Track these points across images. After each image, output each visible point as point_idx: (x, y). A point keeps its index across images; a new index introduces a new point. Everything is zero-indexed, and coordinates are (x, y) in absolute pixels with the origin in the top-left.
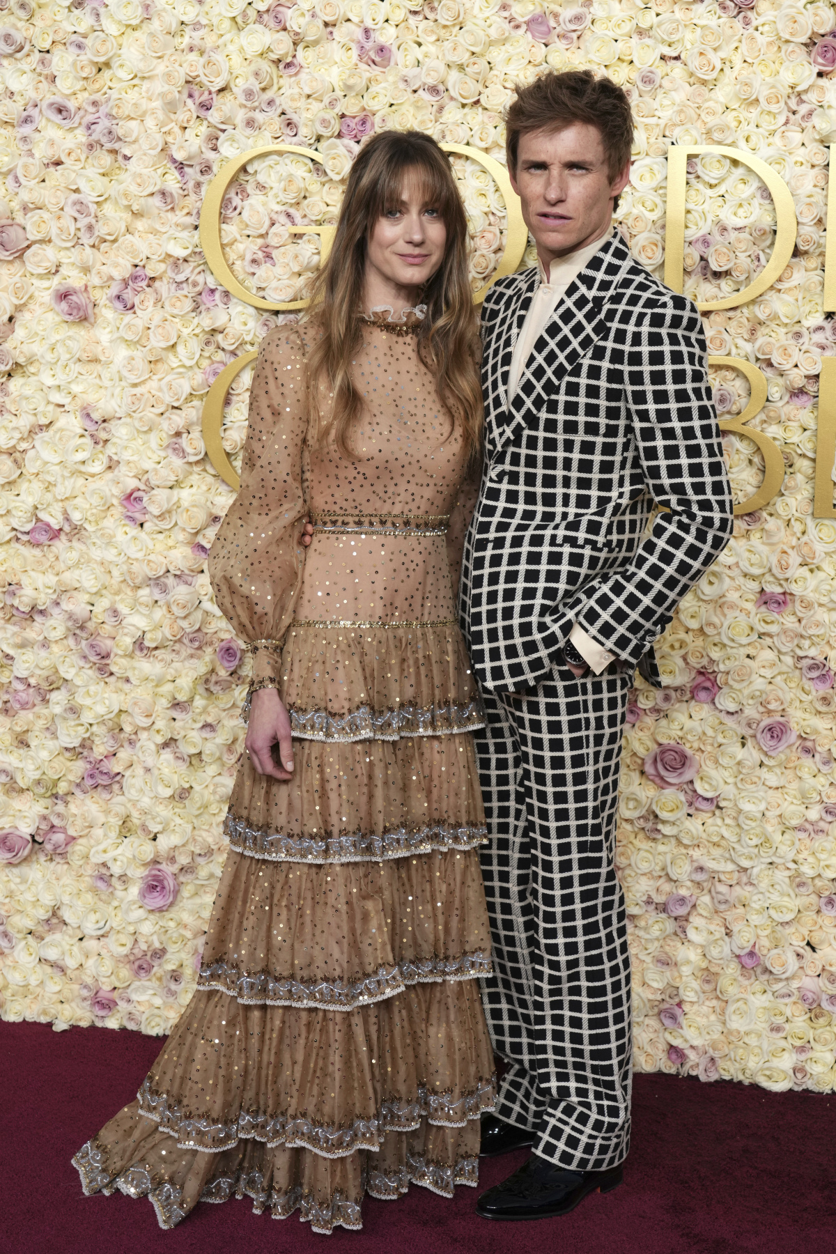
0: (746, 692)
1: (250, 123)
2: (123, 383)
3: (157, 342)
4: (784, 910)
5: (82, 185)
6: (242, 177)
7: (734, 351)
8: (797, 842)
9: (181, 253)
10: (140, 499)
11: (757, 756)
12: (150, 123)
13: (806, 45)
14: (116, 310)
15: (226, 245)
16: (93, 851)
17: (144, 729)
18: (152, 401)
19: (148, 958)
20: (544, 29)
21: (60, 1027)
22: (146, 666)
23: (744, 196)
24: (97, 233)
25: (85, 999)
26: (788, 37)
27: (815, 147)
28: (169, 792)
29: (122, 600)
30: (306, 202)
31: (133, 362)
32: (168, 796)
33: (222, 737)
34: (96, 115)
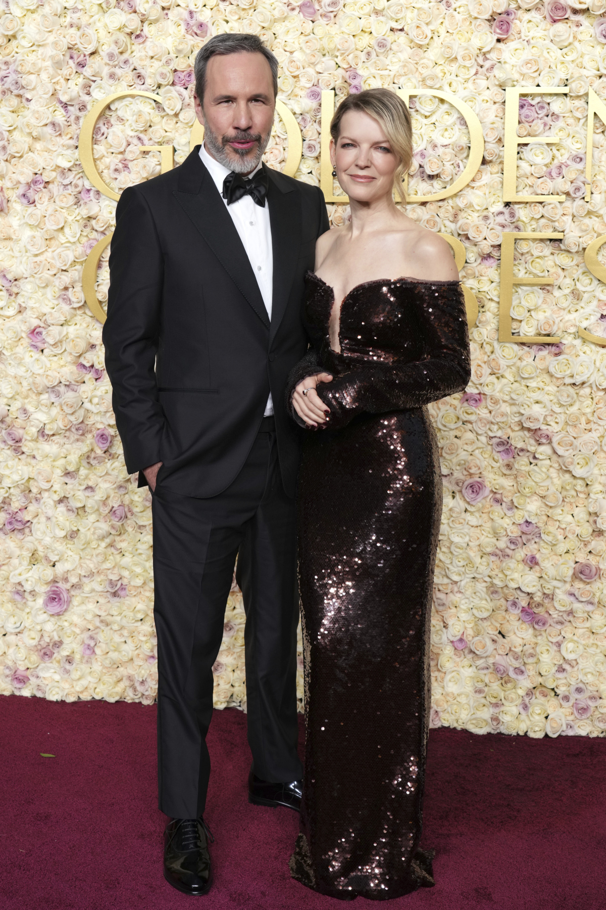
0: (455, 461)
1: (112, 76)
2: (28, 254)
3: (51, 226)
4: (483, 610)
6: (108, 113)
7: (443, 229)
8: (491, 563)
9: (67, 165)
10: (40, 333)
11: (463, 505)
12: (44, 76)
13: (489, 20)
14: (22, 204)
15: (97, 159)
16: (12, 574)
17: (46, 490)
18: (48, 266)
19: (50, 647)
20: (311, 10)
22: (48, 448)
23: (448, 123)
24: (8, 152)
25: (7, 676)
26: (476, 15)
27: (496, 90)
28: (63, 534)
29: (30, 402)
30: (151, 129)
31: (35, 240)
32: (62, 536)
33: (99, 496)
34: (8, 71)
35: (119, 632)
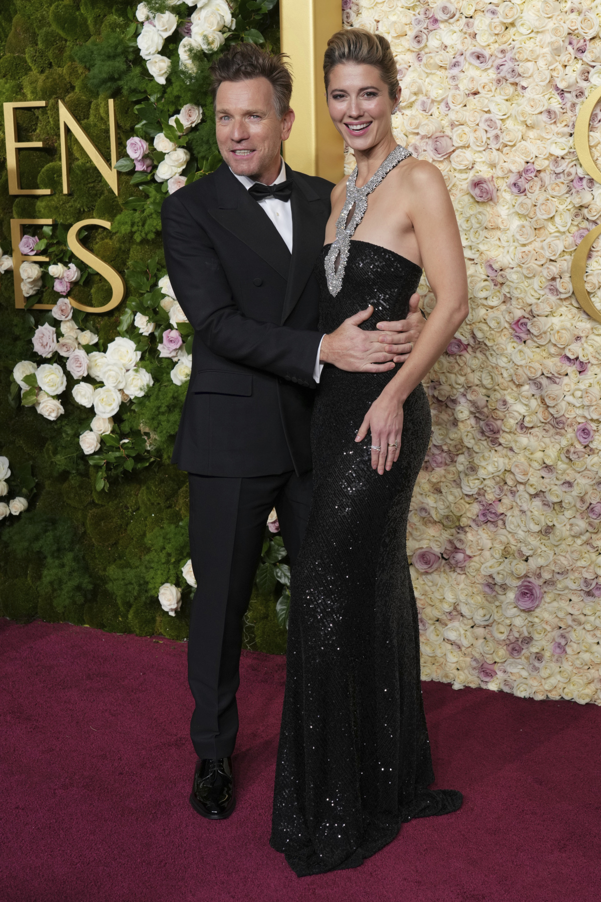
2: (516, 244)
3: (542, 215)
5: (492, 107)
9: (561, 153)
10: (526, 324)
12: (541, 63)
14: (512, 193)
15: (592, 147)
16: (483, 566)
18: (536, 256)
19: (519, 643)
21: (457, 686)
22: (524, 440)
24: (501, 141)
25: (475, 668)
28: (536, 528)
29: (510, 394)
31: (524, 229)
32: (537, 531)
33: (575, 492)
34: (504, 59)
35: (592, 633)
